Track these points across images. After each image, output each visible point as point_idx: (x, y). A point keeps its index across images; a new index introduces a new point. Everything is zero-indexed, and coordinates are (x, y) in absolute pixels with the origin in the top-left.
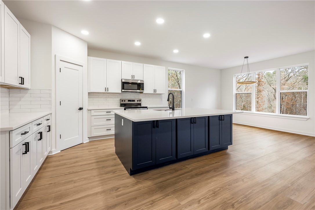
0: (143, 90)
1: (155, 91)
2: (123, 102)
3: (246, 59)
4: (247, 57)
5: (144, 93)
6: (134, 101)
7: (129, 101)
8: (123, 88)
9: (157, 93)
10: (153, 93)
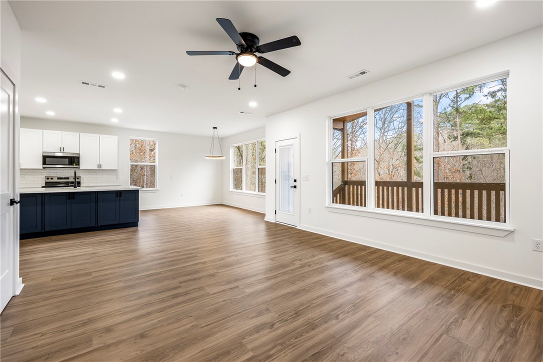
0: (79, 165)
1: (99, 166)
2: (50, 180)
3: (215, 130)
4: (216, 128)
5: (80, 168)
6: (68, 178)
7: (58, 178)
8: (44, 163)
9: (103, 168)
10: (97, 168)
